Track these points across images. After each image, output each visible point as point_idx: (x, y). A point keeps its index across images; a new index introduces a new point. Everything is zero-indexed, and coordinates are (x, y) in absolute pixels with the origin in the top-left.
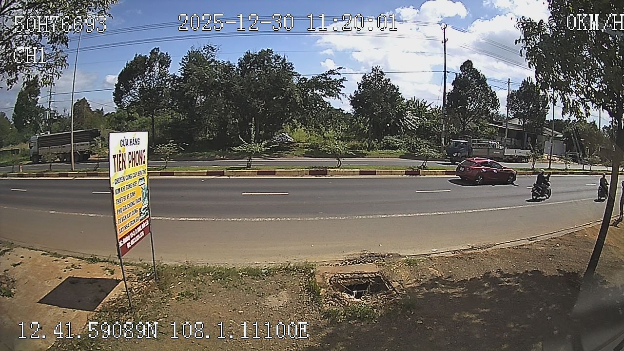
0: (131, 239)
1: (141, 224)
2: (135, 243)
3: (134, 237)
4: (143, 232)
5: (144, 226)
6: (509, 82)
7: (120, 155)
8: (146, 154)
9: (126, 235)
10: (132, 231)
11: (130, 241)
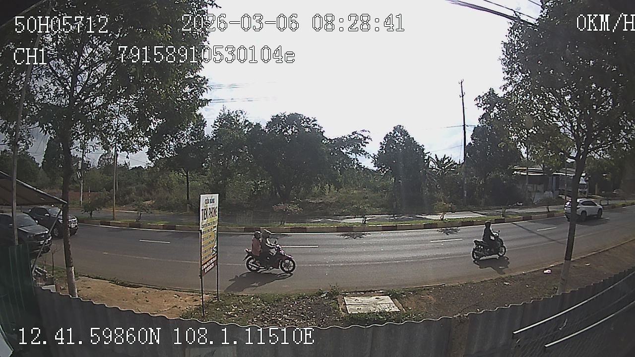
0: (208, 266)
1: (213, 258)
2: (209, 270)
3: (209, 266)
4: (213, 264)
5: (214, 259)
7: (205, 209)
8: (217, 209)
9: (206, 263)
10: (208, 262)
11: (206, 268)
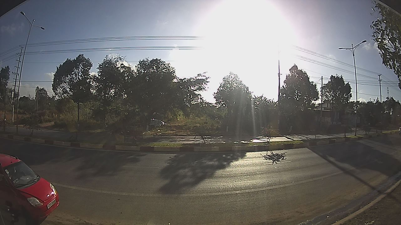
6: (322, 79)
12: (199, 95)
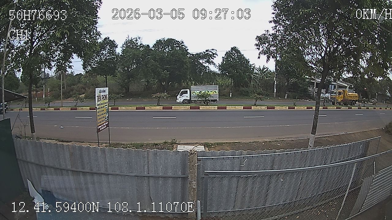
2: (103, 129)
4: (106, 126)
5: (106, 123)
7: (99, 96)
8: (108, 96)
10: (102, 124)
12: (207, 67)
